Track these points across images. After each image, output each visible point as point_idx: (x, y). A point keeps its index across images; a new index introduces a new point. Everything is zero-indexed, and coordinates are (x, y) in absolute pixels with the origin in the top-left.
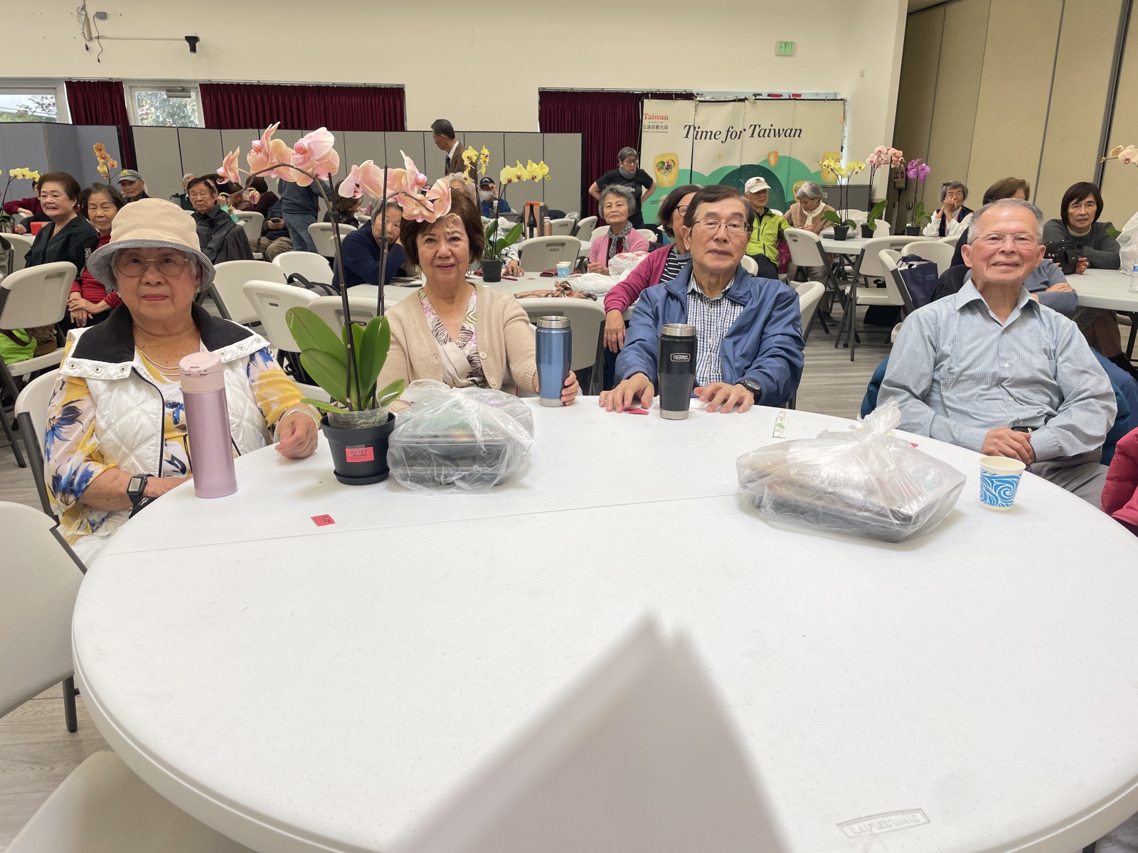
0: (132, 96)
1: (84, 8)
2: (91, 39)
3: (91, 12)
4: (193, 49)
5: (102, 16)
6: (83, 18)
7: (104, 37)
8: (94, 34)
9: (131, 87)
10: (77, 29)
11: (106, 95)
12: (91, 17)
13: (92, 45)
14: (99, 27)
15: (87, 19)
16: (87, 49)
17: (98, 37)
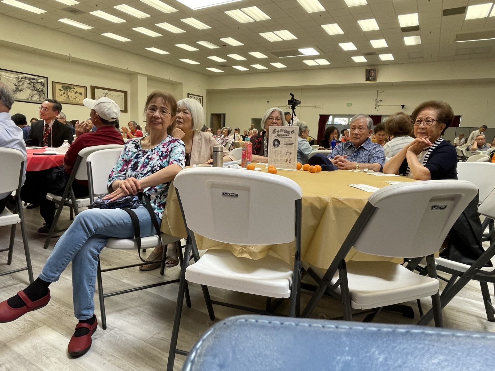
0: (383, 119)
1: (377, 99)
2: (377, 106)
3: (378, 100)
4: (403, 108)
5: (381, 101)
6: (376, 101)
7: (380, 106)
8: (378, 105)
9: (383, 117)
10: (374, 104)
12: (378, 101)
13: (377, 108)
14: (381, 103)
15: (377, 101)
16: (376, 108)
17: (379, 106)
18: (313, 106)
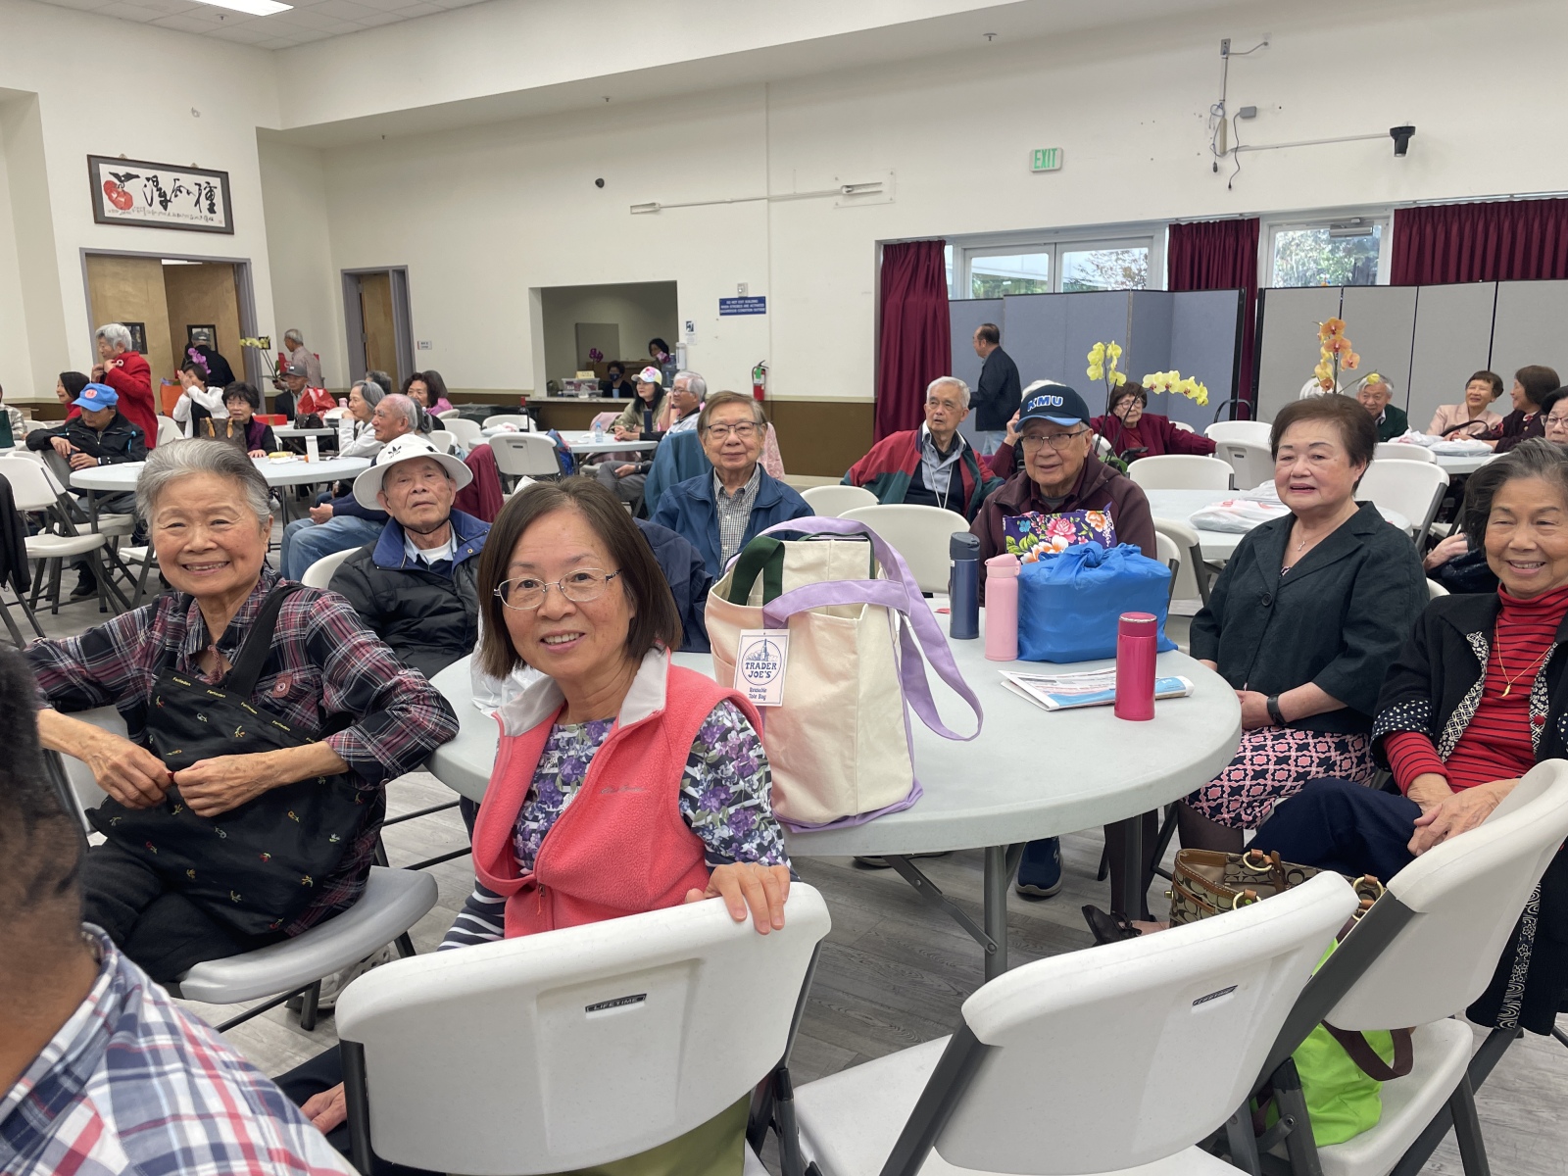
0: (1268, 237)
1: (1221, 107)
2: (1224, 153)
3: (1232, 112)
4: (1401, 149)
5: (1247, 115)
6: (1218, 122)
8: (1231, 145)
9: (1270, 225)
10: (1205, 141)
11: (1230, 241)
12: (1230, 119)
15: (1224, 122)
16: (1215, 169)
17: (1236, 149)
18: (837, 186)
